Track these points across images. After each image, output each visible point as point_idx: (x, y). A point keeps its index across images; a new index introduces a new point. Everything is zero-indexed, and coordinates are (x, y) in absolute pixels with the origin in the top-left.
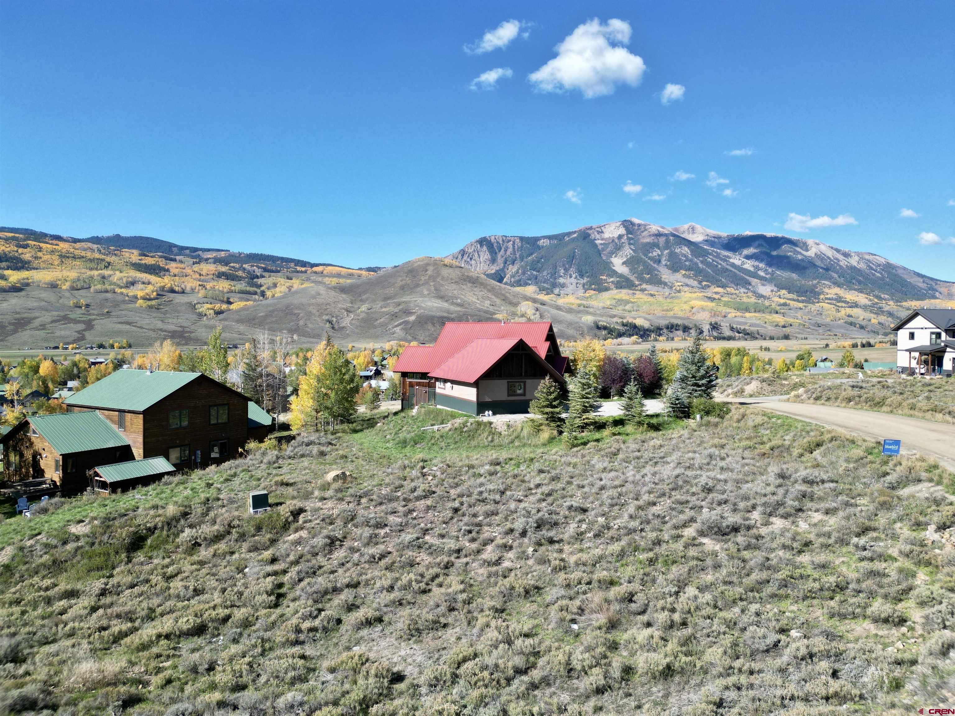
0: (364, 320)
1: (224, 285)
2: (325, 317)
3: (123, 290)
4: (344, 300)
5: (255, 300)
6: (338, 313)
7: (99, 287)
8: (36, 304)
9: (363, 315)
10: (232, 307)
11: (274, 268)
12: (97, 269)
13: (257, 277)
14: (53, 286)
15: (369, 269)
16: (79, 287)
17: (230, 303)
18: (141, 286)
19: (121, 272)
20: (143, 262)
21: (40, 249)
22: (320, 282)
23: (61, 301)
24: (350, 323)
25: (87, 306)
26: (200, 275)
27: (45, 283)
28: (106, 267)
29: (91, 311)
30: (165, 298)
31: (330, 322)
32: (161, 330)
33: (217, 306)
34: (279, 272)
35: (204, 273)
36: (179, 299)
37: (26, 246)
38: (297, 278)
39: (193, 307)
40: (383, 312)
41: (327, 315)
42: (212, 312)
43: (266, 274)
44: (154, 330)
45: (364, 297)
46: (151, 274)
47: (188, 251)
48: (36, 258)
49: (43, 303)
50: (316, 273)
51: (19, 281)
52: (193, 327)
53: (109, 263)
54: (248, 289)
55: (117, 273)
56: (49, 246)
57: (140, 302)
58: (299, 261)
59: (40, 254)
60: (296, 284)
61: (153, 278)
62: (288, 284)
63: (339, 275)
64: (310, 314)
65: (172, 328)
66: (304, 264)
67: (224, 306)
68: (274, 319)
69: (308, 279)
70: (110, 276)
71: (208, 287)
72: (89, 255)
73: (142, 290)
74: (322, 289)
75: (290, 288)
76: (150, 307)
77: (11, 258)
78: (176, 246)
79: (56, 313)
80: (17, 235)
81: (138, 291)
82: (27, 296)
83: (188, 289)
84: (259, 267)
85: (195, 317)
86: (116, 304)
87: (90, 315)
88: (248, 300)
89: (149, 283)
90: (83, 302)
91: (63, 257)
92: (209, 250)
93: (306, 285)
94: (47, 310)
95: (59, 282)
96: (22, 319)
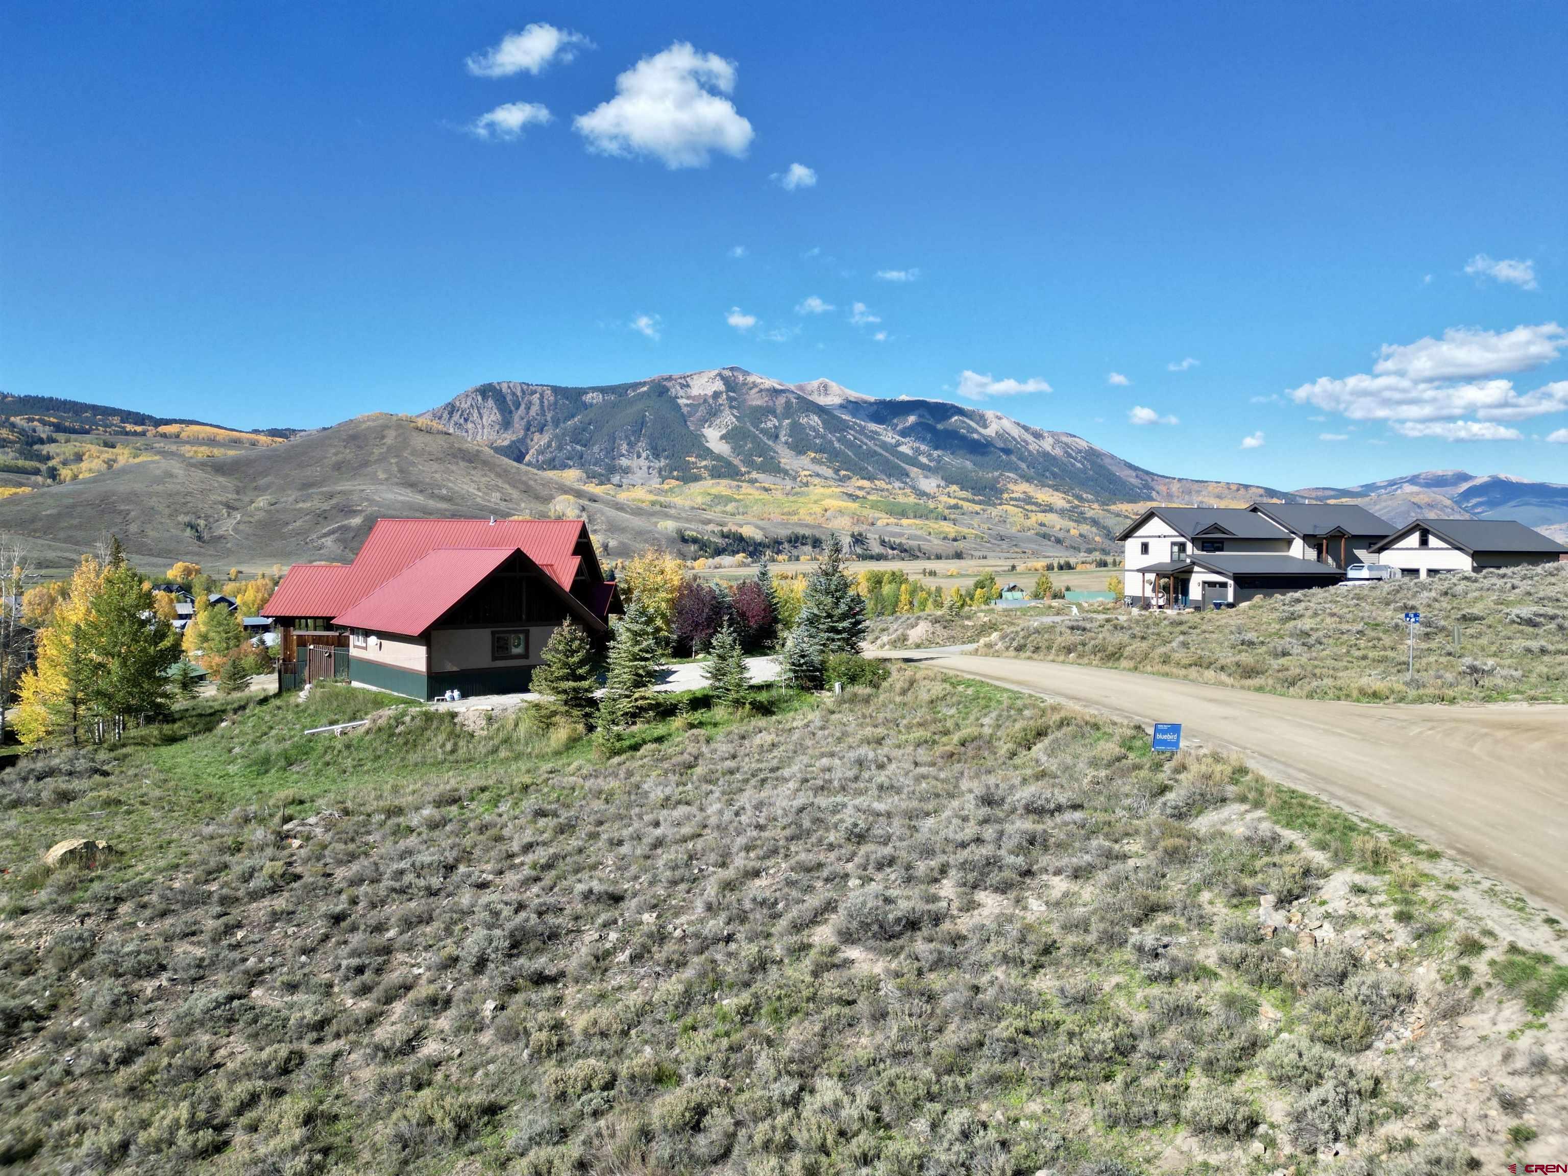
0: (264, 525)
2: (182, 518)
4: (224, 488)
5: (35, 485)
6: (210, 512)
9: (260, 515)
11: (77, 426)
13: (41, 441)
15: (274, 433)
22: (173, 454)
24: (235, 530)
31: (192, 526)
34: (87, 432)
40: (300, 510)
41: (186, 514)
43: (61, 436)
45: (262, 482)
50: (164, 436)
54: (21, 463)
58: (129, 413)
62: (105, 456)
63: (211, 442)
64: (149, 514)
66: (140, 419)
68: (75, 522)
69: (149, 448)
74: (176, 467)
75: (110, 463)
84: (44, 423)
88: (21, 485)
93: (144, 458)
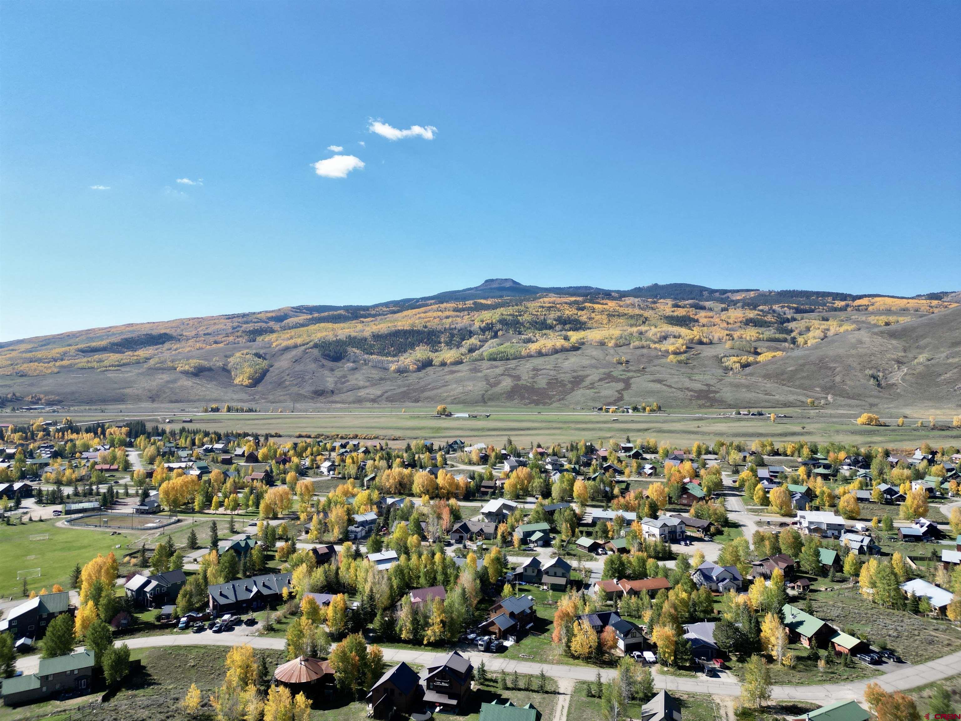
0: (921, 376)
1: (751, 333)
2: (869, 372)
3: (657, 345)
4: (895, 348)
6: (886, 366)
7: (637, 343)
8: (588, 362)
9: (920, 369)
10: (760, 358)
12: (636, 326)
13: (788, 321)
14: (602, 344)
16: (621, 344)
17: (758, 354)
18: (672, 340)
19: (656, 327)
20: (675, 314)
21: (593, 310)
23: (607, 358)
24: (903, 379)
25: (627, 362)
26: (728, 323)
27: (596, 342)
28: (644, 323)
29: (630, 368)
30: (693, 352)
31: (874, 377)
32: (687, 389)
33: (744, 359)
35: (731, 321)
36: (707, 352)
37: (582, 309)
38: (835, 318)
39: (719, 360)
40: (950, 364)
41: (870, 368)
42: (738, 365)
43: (798, 316)
44: (681, 389)
45: (922, 343)
46: (681, 326)
47: (717, 294)
48: (590, 319)
49: (594, 361)
50: (858, 308)
51: (577, 341)
52: (718, 386)
53: (646, 319)
54: (777, 336)
55: (653, 328)
56: (600, 306)
57: (671, 357)
59: (593, 315)
60: (833, 326)
61: (683, 331)
62: (823, 327)
64: (848, 368)
65: (698, 386)
66: (843, 297)
67: (751, 359)
68: (805, 374)
69: (848, 319)
70: (646, 331)
71: (735, 336)
72: (630, 311)
73: (673, 344)
76: (680, 362)
77: (573, 320)
78: (706, 289)
79: (602, 370)
80: (578, 299)
81: (670, 346)
82: (582, 355)
83: (716, 340)
84: (790, 308)
85: (720, 372)
86: (650, 360)
87: (628, 371)
88: (777, 350)
89: (679, 337)
90: (624, 359)
91: (611, 316)
92: (738, 291)
93: (845, 327)
94: (597, 368)
95: (606, 340)
96: (578, 377)
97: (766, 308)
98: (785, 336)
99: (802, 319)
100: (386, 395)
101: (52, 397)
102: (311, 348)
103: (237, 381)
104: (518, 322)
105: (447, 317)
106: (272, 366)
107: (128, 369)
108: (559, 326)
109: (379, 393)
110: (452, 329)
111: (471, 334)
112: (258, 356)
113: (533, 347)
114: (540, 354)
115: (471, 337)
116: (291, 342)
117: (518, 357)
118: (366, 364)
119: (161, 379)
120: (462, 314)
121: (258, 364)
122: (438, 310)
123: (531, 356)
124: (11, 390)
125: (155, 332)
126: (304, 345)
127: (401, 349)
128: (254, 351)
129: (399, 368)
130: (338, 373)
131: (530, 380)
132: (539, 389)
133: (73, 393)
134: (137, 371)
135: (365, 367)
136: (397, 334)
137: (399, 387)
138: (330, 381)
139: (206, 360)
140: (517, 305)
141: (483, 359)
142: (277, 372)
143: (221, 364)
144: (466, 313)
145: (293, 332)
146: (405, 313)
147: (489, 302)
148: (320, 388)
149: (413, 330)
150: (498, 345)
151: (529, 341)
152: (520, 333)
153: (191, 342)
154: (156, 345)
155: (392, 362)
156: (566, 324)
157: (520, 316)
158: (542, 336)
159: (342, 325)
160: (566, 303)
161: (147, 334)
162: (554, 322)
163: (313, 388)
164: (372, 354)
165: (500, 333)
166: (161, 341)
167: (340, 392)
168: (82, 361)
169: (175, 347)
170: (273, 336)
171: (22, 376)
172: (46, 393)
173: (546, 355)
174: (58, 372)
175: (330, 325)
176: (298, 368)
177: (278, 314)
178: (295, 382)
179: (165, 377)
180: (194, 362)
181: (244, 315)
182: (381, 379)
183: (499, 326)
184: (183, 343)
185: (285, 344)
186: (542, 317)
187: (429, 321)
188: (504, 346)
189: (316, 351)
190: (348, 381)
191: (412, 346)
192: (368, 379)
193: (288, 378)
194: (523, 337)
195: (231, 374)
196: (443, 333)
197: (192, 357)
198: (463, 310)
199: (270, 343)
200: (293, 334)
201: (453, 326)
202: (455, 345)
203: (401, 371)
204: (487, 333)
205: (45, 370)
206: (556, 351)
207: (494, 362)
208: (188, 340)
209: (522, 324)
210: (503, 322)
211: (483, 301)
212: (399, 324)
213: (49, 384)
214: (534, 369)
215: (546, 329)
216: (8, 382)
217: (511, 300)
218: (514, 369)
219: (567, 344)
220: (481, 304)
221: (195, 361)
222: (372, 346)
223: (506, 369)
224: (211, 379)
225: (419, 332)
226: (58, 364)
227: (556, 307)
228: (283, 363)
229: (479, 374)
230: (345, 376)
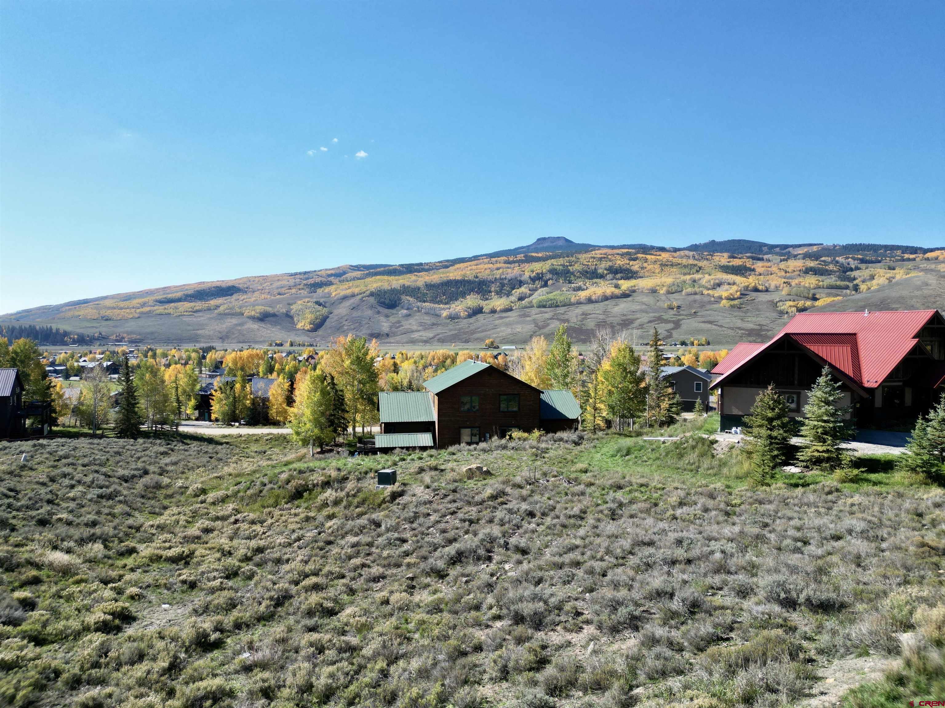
1: (811, 281)
3: (710, 292)
5: (845, 295)
7: (690, 290)
8: (638, 307)
10: (817, 303)
11: (873, 259)
12: (689, 274)
13: (851, 270)
14: (654, 291)
16: (673, 291)
17: (815, 299)
18: (726, 287)
19: (710, 275)
20: (731, 264)
21: (646, 260)
22: (932, 270)
23: (658, 304)
25: (679, 307)
26: (786, 272)
27: (647, 289)
28: (698, 271)
29: (682, 312)
30: (748, 298)
32: (739, 328)
33: (801, 304)
34: (879, 262)
35: (789, 270)
36: (763, 297)
37: (635, 259)
38: (901, 267)
39: (774, 304)
42: (794, 309)
43: (863, 266)
44: (732, 329)
46: (737, 275)
47: (778, 250)
48: (643, 268)
49: (644, 307)
50: (928, 259)
51: (628, 289)
52: (771, 325)
53: (700, 268)
54: (839, 283)
55: (707, 276)
56: (653, 257)
57: (724, 302)
58: (907, 247)
59: (645, 265)
60: (899, 274)
61: (738, 279)
62: (888, 275)
65: (750, 326)
66: (914, 250)
67: (808, 303)
69: (916, 268)
70: (700, 279)
71: (793, 284)
72: (684, 261)
73: (727, 290)
74: (932, 279)
75: (890, 280)
76: (732, 306)
77: (624, 270)
78: (765, 245)
79: (652, 315)
80: (630, 250)
81: (723, 292)
82: (633, 301)
83: (772, 287)
84: (854, 259)
85: (775, 315)
86: (702, 305)
87: (680, 315)
88: (838, 295)
89: (734, 284)
90: (675, 304)
91: (663, 265)
92: (800, 246)
93: (913, 274)
94: (647, 312)
95: (658, 288)
96: (627, 320)
97: (829, 259)
98: (848, 283)
99: (867, 268)
100: (438, 337)
101: (134, 336)
102: (368, 296)
103: (299, 326)
104: (568, 272)
105: (498, 269)
106: (331, 313)
107: (200, 314)
108: (610, 275)
109: (431, 335)
110: (503, 279)
111: (521, 283)
112: (319, 304)
113: (582, 295)
114: (590, 301)
115: (520, 286)
116: (349, 292)
117: (568, 304)
118: (419, 311)
119: (230, 322)
120: (512, 266)
121: (319, 311)
122: (489, 263)
123: (581, 303)
124: (98, 330)
125: (224, 285)
126: (361, 294)
127: (453, 298)
128: (315, 300)
129: (451, 314)
130: (392, 319)
131: (578, 323)
132: (587, 330)
133: (152, 333)
134: (208, 316)
135: (418, 314)
136: (448, 283)
137: (451, 330)
138: (385, 326)
139: (270, 307)
140: (568, 257)
141: (533, 307)
142: (336, 318)
143: (284, 311)
144: (517, 264)
145: (351, 284)
146: (457, 266)
147: (540, 255)
148: (376, 332)
149: (464, 280)
150: (548, 293)
151: (579, 289)
152: (570, 282)
153: (256, 294)
154: (225, 296)
155: (444, 309)
156: (617, 273)
157: (571, 266)
158: (593, 284)
159: (397, 277)
160: (618, 254)
161: (217, 287)
162: (605, 272)
163: (369, 332)
164: (424, 302)
165: (550, 282)
166: (229, 293)
167: (395, 334)
168: (160, 309)
169: (242, 298)
170: (332, 288)
171: (107, 320)
172: (128, 333)
173: (596, 302)
174: (139, 317)
175: (386, 277)
176: (355, 314)
177: (337, 272)
178: (352, 327)
179: (234, 321)
180: (260, 309)
181: (305, 273)
182: (434, 324)
183: (549, 276)
184: (249, 295)
185: (343, 293)
186: (593, 267)
187: (480, 272)
188: (554, 293)
189: (372, 300)
190: (402, 326)
191: (464, 295)
192: (421, 324)
193: (346, 323)
194: (573, 285)
195: (293, 319)
196: (493, 283)
197: (258, 305)
198: (514, 262)
199: (330, 294)
200: (351, 285)
201: (503, 277)
202: (505, 294)
203: (453, 318)
204: (537, 282)
205: (127, 315)
206: (606, 298)
207: (543, 309)
208: (254, 292)
209: (573, 273)
210: (553, 271)
211: (534, 254)
212: (451, 275)
213: (131, 326)
214: (583, 314)
215: (597, 278)
216: (95, 325)
217: (562, 253)
218: (563, 314)
219: (617, 291)
220: (532, 256)
221: (260, 307)
222: (425, 295)
223: (555, 314)
224: (275, 324)
225: (469, 282)
226: (138, 311)
227: (607, 258)
228: (342, 310)
229: (528, 319)
230: (399, 322)
